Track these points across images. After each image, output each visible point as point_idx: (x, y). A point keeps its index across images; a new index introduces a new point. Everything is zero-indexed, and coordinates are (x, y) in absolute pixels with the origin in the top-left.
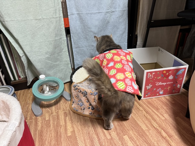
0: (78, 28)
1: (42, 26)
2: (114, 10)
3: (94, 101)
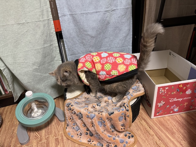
0: (72, 31)
1: (26, 31)
2: (115, 8)
3: (93, 126)
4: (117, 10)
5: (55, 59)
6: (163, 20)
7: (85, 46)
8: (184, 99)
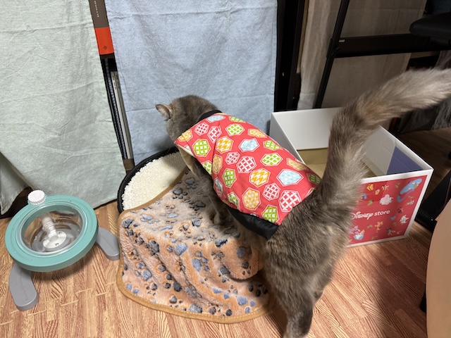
0: (138, 55)
2: (240, 7)
3: (181, 269)
4: (243, 12)
5: (98, 118)
6: (343, 41)
7: (168, 91)
8: (376, 214)
